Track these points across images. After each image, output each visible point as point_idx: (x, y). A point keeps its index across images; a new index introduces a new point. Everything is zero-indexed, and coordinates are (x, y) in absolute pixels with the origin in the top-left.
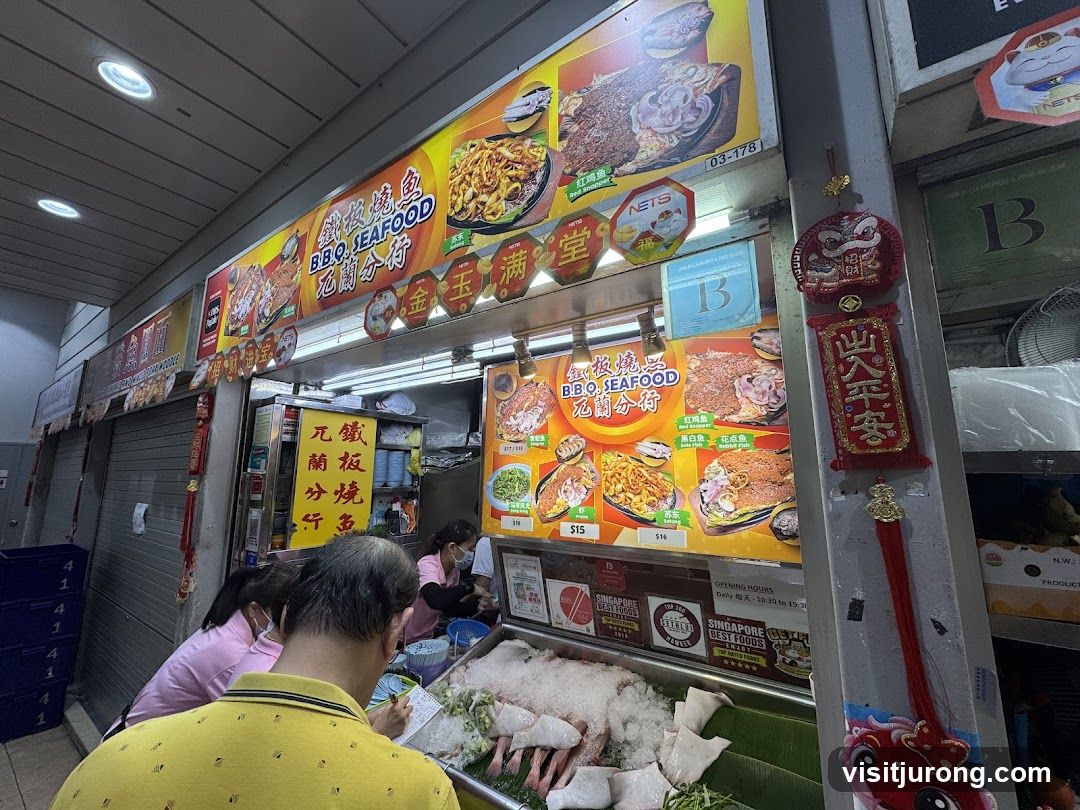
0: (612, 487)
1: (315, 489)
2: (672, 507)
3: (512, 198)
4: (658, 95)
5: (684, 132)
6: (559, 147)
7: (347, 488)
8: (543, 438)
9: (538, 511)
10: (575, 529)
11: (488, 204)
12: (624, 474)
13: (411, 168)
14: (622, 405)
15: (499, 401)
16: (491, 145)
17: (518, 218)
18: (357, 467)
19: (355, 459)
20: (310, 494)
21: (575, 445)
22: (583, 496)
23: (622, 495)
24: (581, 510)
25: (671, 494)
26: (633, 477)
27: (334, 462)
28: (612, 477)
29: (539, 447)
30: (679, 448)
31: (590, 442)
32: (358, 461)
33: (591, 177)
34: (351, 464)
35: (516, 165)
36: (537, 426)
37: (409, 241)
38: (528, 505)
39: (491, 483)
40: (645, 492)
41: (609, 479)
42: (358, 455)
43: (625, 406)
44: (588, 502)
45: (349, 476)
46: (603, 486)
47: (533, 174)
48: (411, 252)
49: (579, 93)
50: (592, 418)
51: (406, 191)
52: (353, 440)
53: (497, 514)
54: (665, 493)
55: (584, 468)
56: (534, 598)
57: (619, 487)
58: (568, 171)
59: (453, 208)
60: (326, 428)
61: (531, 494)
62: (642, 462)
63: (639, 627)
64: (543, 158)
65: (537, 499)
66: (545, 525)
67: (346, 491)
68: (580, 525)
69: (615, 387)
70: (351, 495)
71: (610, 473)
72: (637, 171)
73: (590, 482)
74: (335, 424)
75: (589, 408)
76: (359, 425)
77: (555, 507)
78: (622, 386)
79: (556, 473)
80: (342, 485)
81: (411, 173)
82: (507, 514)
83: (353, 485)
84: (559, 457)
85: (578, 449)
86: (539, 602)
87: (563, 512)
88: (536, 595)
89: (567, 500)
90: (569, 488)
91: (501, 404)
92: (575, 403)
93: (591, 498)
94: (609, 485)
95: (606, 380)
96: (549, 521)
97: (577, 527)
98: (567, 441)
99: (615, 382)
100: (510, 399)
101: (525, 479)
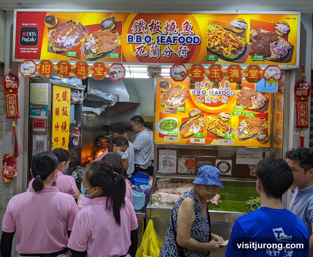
0: (210, 127)
2: (230, 133)
7: (64, 124)
8: (183, 108)
9: (181, 134)
12: (215, 123)
15: (162, 92)
21: (197, 112)
22: (199, 129)
23: (214, 129)
24: (199, 134)
25: (230, 129)
26: (218, 124)
29: (182, 112)
30: (233, 115)
31: (202, 111)
34: (65, 112)
36: (180, 104)
38: (176, 132)
39: (159, 124)
40: (221, 129)
41: (209, 124)
43: (216, 100)
46: (207, 126)
50: (204, 103)
52: (65, 100)
54: (228, 129)
55: (200, 120)
57: (213, 127)
61: (178, 129)
62: (221, 119)
65: (180, 130)
66: (184, 139)
67: (63, 126)
68: (198, 139)
71: (210, 122)
73: (202, 125)
75: (203, 100)
77: (188, 133)
78: (215, 94)
79: (189, 121)
82: (166, 135)
84: (190, 116)
85: (197, 113)
86: (173, 166)
87: (191, 135)
88: (172, 164)
89: (193, 131)
90: (194, 127)
91: (164, 93)
92: (197, 97)
93: (203, 130)
94: (209, 126)
95: (210, 90)
96: (186, 138)
97: (197, 140)
98: (193, 110)
99: (213, 92)
100: (168, 92)
101: (175, 123)
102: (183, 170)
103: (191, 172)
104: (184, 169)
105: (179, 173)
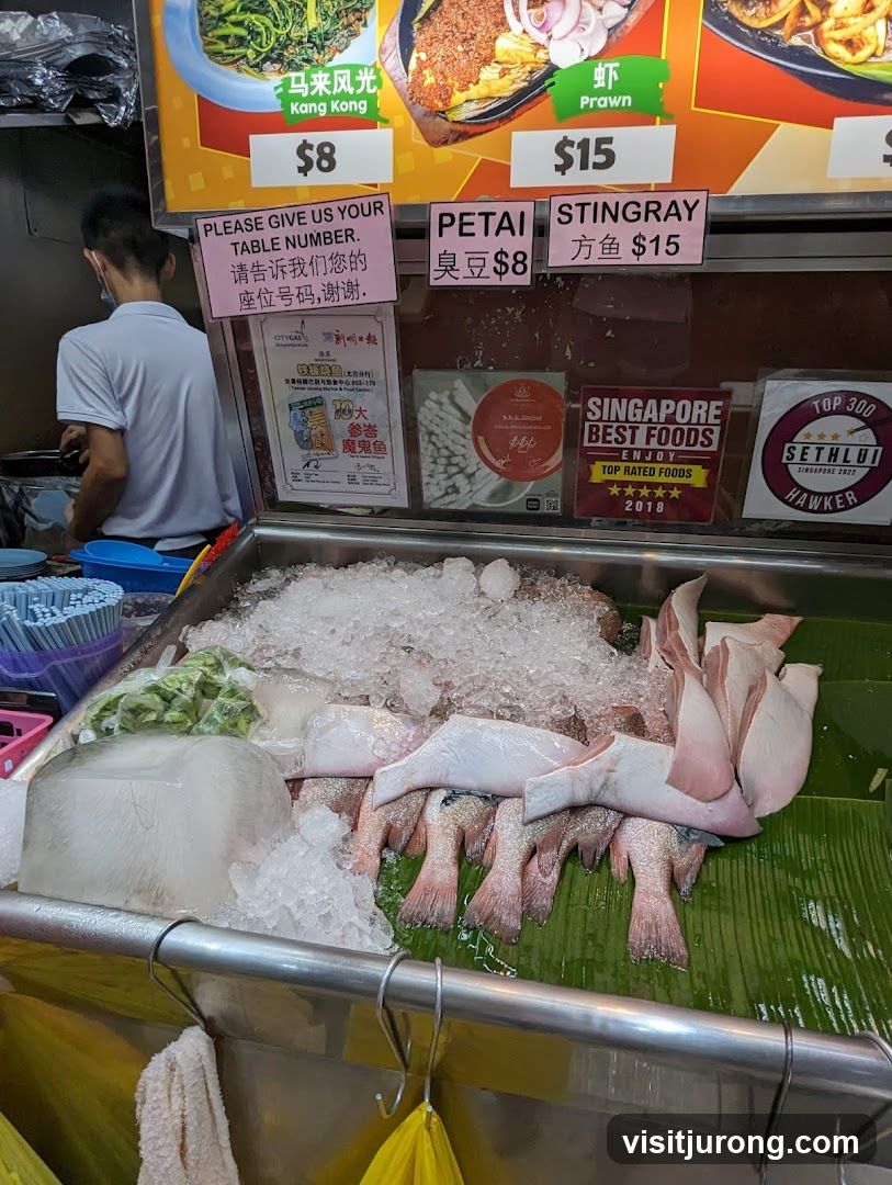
9: (413, 96)
10: (575, 153)
22: (614, 12)
24: (605, 71)
38: (366, 78)
44: (637, 38)
53: (228, 130)
56: (363, 440)
61: (378, 31)
63: (708, 479)
65: (405, 46)
66: (445, 153)
68: (593, 134)
77: (489, 73)
82: (274, 123)
86: (380, 448)
87: (524, 91)
88: (371, 430)
89: (541, 37)
93: (652, 17)
96: (463, 136)
97: (584, 144)
102: (460, 481)
103: (532, 501)
104: (470, 476)
105: (435, 505)
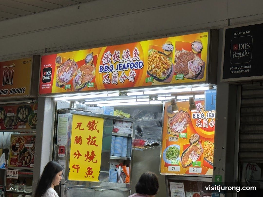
0: (207, 154)
1: (77, 153)
3: (164, 73)
4: (193, 61)
5: (196, 73)
6: (175, 64)
7: (90, 154)
8: (185, 134)
9: (182, 163)
10: (194, 170)
11: (158, 72)
12: (210, 149)
13: (136, 48)
14: (212, 123)
15: (169, 117)
16: (159, 54)
17: (165, 79)
18: (94, 144)
19: (94, 140)
20: (75, 155)
21: (196, 138)
22: (197, 157)
23: (209, 157)
24: (197, 163)
27: (85, 141)
28: (207, 150)
29: (184, 138)
31: (201, 137)
32: (95, 141)
33: (180, 76)
34: (92, 142)
35: (165, 64)
36: (183, 129)
37: (136, 74)
38: (178, 161)
39: (165, 153)
41: (206, 151)
42: (95, 138)
44: (199, 160)
45: (91, 148)
46: (204, 154)
47: (169, 68)
48: (136, 77)
49: (179, 51)
50: (202, 127)
51: (135, 56)
52: (93, 129)
53: (167, 165)
55: (198, 147)
57: (209, 154)
58: (176, 72)
59: (149, 68)
60: (81, 123)
61: (180, 157)
64: (171, 65)
65: (182, 159)
66: (184, 169)
67: (89, 156)
68: (196, 168)
69: (210, 116)
70: (92, 158)
71: (206, 149)
72: (188, 78)
73: (200, 152)
74: (85, 121)
75: (201, 124)
76: (96, 122)
77: (188, 162)
79: (189, 149)
80: (88, 152)
81: (136, 50)
82: (171, 165)
83: (93, 153)
84: (190, 142)
85: (196, 140)
87: (190, 164)
89: (192, 159)
90: (193, 154)
91: (170, 119)
92: (197, 121)
93: (200, 158)
94: (205, 153)
95: (207, 113)
96: (186, 167)
97: (195, 169)
98: (193, 136)
99: (210, 114)
100: (173, 117)
101: (178, 151)
